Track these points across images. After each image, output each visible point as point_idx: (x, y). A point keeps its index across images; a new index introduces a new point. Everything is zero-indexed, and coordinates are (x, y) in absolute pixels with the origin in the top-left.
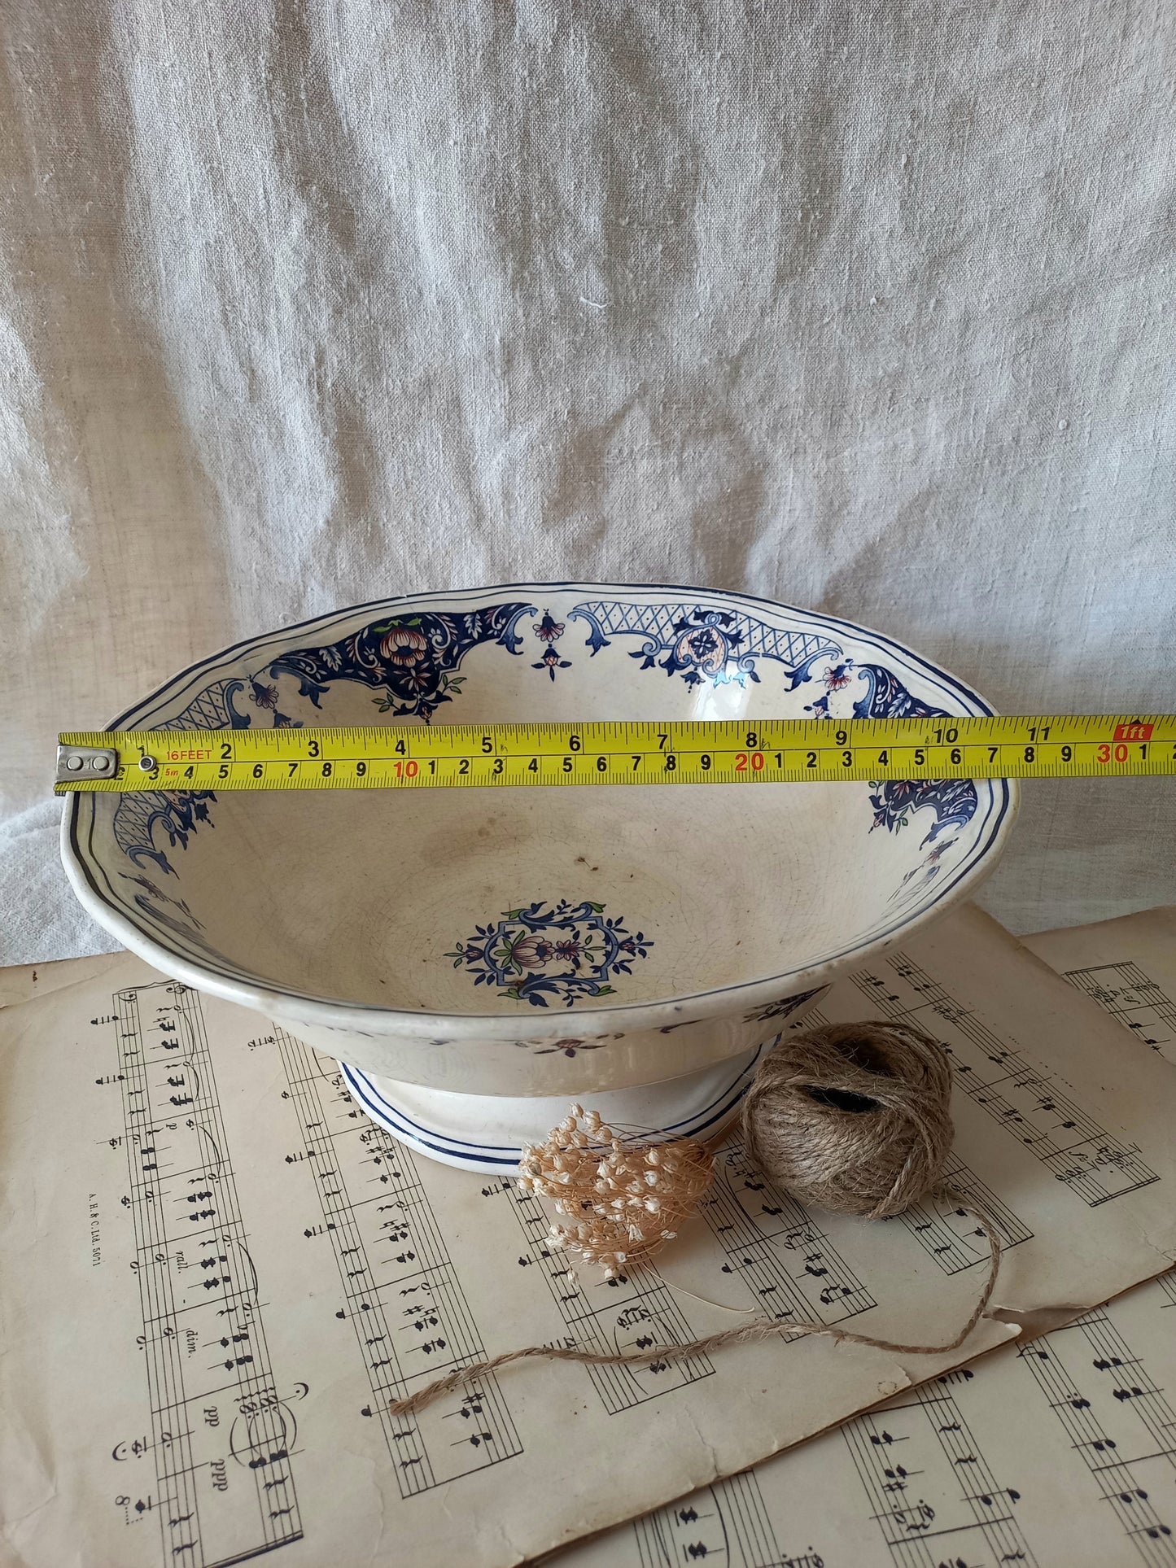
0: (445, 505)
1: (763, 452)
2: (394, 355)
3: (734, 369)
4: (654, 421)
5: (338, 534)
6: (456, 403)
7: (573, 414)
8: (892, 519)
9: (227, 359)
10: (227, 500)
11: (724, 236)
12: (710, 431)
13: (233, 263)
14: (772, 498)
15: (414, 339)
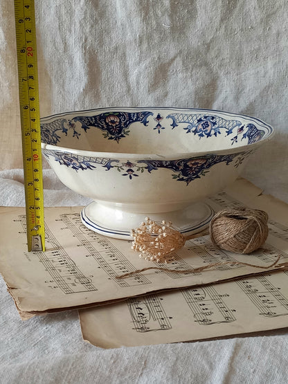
0: (119, 85)
1: (217, 73)
2: (107, 40)
3: (208, 47)
4: (183, 62)
5: (86, 93)
6: (124, 54)
7: (159, 58)
8: (258, 94)
9: (58, 40)
10: (54, 83)
11: (205, 7)
12: (201, 66)
13: (63, 11)
14: (220, 88)
15: (113, 35)
